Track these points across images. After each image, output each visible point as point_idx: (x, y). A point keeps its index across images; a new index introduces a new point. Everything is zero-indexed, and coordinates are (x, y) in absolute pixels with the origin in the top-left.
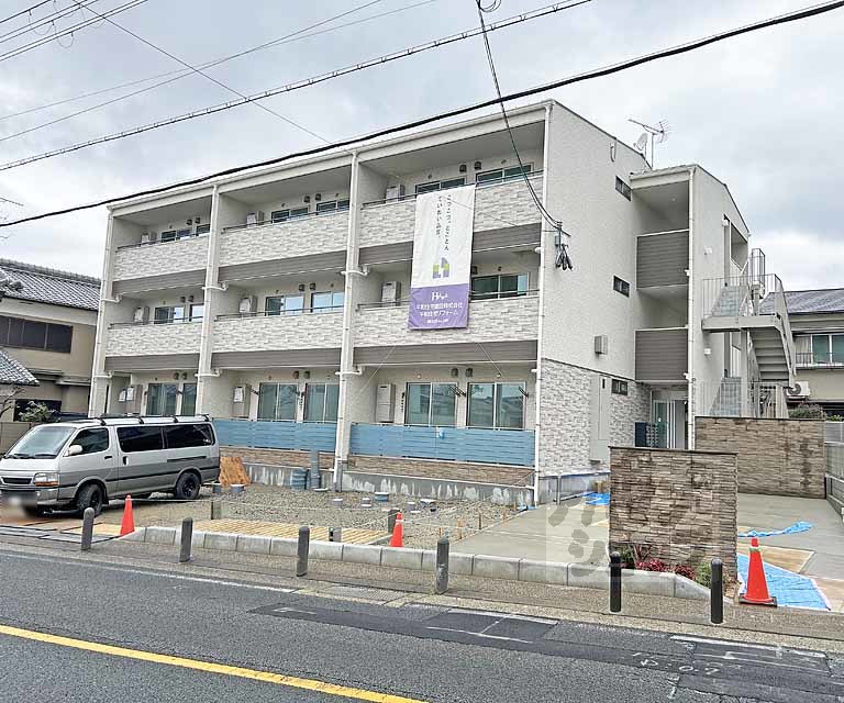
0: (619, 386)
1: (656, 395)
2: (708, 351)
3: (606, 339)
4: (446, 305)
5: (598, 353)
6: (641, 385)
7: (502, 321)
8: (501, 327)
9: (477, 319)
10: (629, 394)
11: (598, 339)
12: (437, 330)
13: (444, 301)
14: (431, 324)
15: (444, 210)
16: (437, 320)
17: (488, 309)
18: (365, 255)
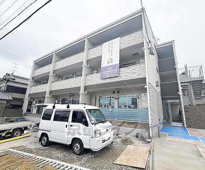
7: (131, 73)
11: (157, 82)
13: (111, 70)
14: (107, 76)
15: (111, 46)
16: (109, 75)
17: (126, 70)
18: (88, 61)
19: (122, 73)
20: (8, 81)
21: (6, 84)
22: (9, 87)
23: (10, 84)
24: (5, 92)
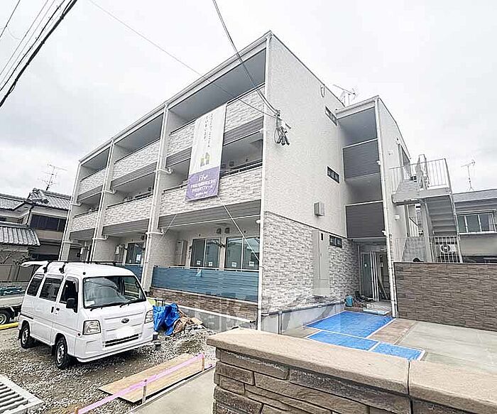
0: (335, 241)
1: (362, 249)
2: (398, 217)
3: (323, 205)
4: (206, 183)
5: (318, 215)
6: (351, 242)
7: (240, 188)
8: (240, 192)
9: (225, 190)
10: (343, 248)
11: (316, 206)
12: (201, 200)
13: (206, 180)
14: (198, 196)
15: (208, 123)
16: (200, 194)
17: (231, 181)
18: (169, 161)
19: (224, 187)
20: (34, 205)
21: (30, 211)
22: (35, 216)
23: (37, 211)
24: (27, 228)
